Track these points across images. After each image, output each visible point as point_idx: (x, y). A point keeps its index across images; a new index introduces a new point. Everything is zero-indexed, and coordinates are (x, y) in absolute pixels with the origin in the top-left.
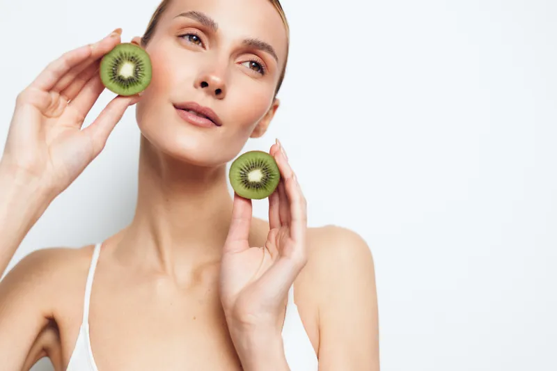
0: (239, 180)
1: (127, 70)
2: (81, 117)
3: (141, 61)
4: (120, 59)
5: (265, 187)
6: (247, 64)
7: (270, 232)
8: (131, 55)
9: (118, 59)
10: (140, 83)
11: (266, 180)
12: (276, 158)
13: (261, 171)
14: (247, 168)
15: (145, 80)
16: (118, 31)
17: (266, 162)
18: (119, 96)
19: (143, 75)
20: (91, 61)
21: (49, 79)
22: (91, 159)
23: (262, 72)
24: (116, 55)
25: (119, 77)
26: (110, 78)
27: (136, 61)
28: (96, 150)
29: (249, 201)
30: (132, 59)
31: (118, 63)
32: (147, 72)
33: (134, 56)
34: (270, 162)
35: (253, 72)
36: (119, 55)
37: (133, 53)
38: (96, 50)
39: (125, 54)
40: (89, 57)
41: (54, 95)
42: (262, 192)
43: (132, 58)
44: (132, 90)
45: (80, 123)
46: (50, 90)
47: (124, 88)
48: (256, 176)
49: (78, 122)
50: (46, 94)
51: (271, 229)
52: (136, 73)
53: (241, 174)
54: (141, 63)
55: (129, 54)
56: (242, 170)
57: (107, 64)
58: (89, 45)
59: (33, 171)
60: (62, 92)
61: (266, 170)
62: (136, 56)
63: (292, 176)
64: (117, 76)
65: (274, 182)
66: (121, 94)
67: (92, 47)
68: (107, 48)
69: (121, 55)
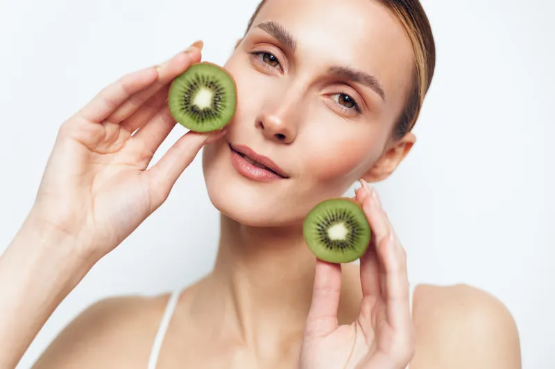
0: (317, 238)
1: (203, 99)
2: (148, 152)
3: (222, 89)
4: (195, 84)
5: (352, 247)
6: (336, 98)
7: (363, 299)
8: (210, 80)
9: (192, 83)
10: (219, 117)
11: (353, 236)
12: (366, 209)
13: (345, 225)
14: (326, 223)
15: (226, 114)
16: (199, 45)
17: (350, 212)
18: (191, 132)
19: (225, 106)
20: (158, 87)
21: (102, 108)
22: (147, 213)
23: (358, 110)
24: (190, 77)
25: (193, 108)
26: (181, 107)
27: (217, 87)
28: (155, 202)
29: (337, 266)
30: (211, 85)
31: (192, 89)
32: (229, 103)
33: (214, 81)
34: (355, 212)
35: (344, 109)
36: (194, 78)
37: (213, 78)
38: (163, 73)
39: (203, 77)
40: (156, 81)
41: (110, 128)
42: (349, 253)
43: (212, 83)
44: (209, 125)
45: (146, 161)
46: (103, 121)
47: (198, 122)
48: (338, 232)
49: (143, 158)
50: (97, 127)
51: (364, 296)
52: (215, 103)
53: (319, 230)
54: (221, 91)
55: (208, 78)
56: (319, 225)
57: (178, 89)
58: (156, 67)
59: (67, 229)
60: (123, 124)
61: (351, 223)
62: (217, 82)
63: (389, 234)
64: (190, 106)
65: (364, 240)
66: (194, 129)
67: (159, 70)
68: (179, 68)
69: (198, 79)
